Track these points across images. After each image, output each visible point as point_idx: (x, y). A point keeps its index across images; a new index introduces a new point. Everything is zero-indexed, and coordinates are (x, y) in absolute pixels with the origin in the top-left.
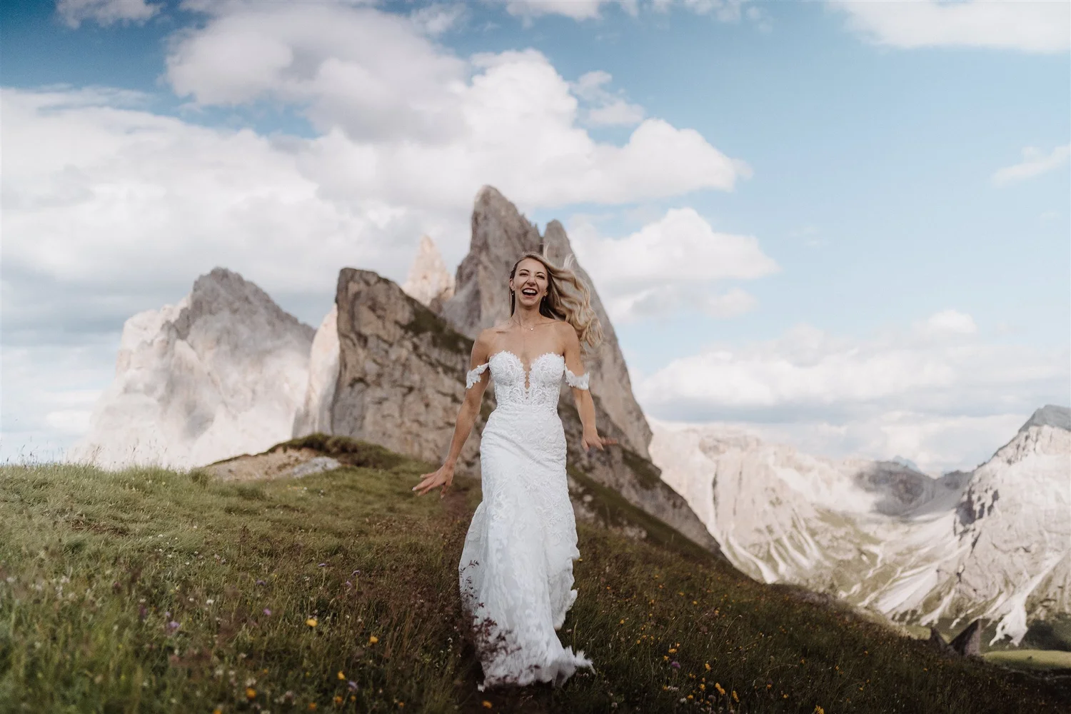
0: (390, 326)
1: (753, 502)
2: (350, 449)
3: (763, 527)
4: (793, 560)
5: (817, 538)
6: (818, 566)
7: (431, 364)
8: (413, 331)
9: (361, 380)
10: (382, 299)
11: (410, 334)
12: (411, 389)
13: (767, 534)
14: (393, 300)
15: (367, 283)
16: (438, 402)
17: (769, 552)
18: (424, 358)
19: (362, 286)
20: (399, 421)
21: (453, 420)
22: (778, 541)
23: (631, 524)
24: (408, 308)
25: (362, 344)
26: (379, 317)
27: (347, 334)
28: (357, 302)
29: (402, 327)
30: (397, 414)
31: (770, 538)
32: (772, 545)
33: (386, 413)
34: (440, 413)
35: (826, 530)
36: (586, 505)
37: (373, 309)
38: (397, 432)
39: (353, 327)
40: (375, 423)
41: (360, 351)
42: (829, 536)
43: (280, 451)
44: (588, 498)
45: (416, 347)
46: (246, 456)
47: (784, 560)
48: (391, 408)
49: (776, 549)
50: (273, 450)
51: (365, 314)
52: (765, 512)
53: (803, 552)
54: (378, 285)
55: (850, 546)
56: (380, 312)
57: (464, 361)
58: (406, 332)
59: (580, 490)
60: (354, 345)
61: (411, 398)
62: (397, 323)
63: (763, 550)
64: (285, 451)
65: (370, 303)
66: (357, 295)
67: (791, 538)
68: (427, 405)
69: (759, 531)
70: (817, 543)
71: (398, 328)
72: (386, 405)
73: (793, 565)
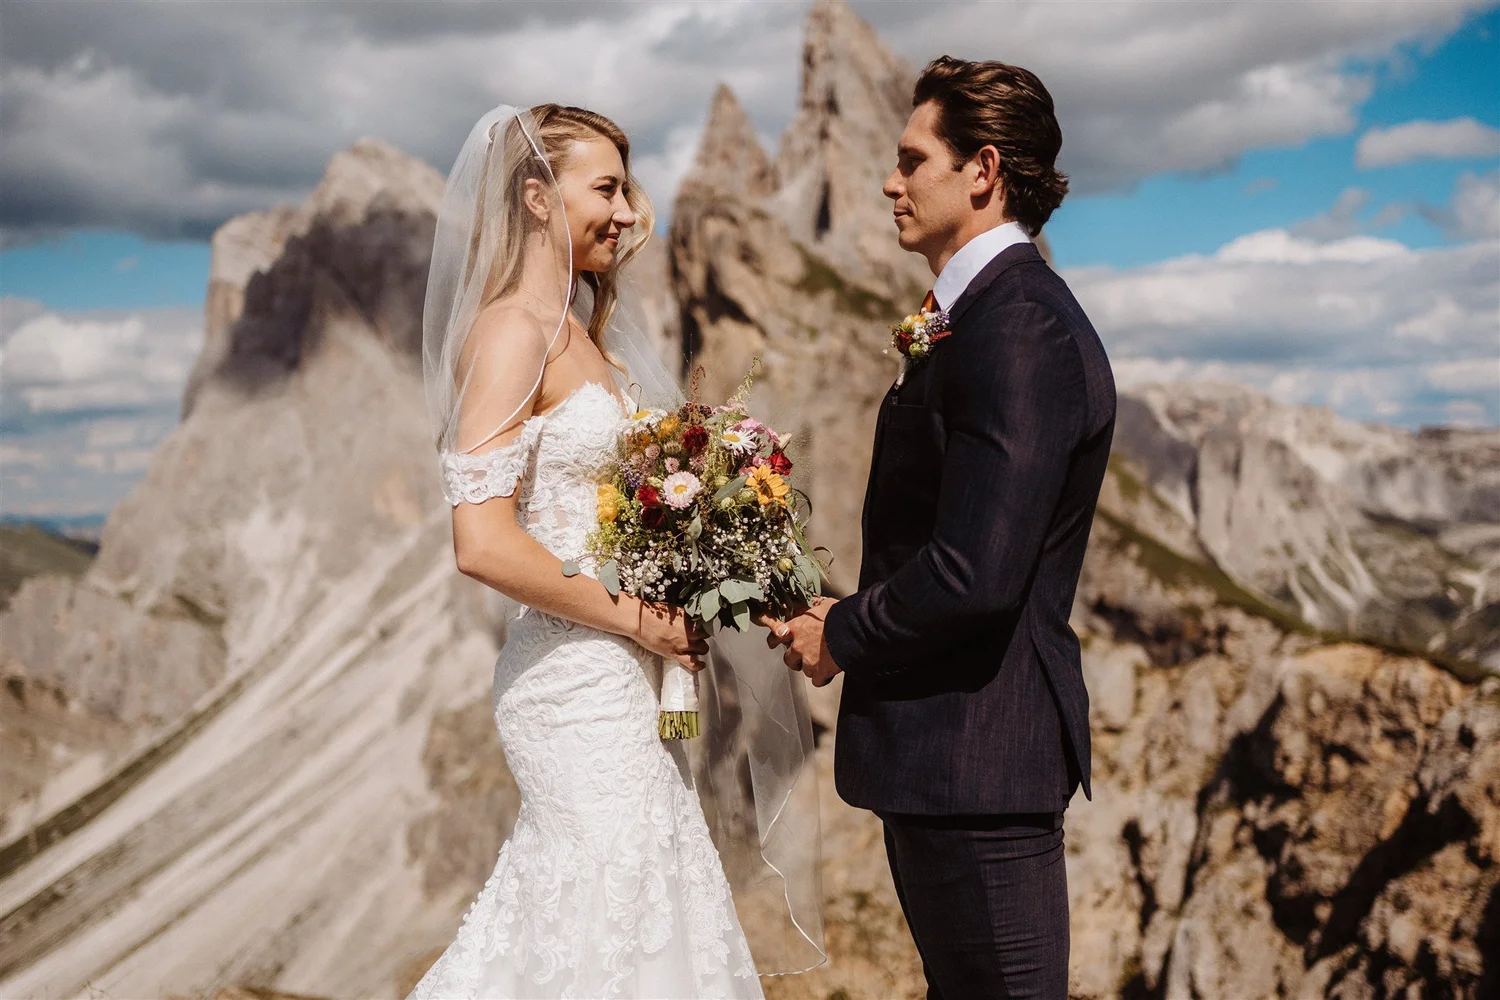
0: (775, 287)
1: (1261, 504)
3: (1276, 543)
4: (1327, 598)
5: (1371, 560)
6: (1372, 606)
8: (806, 290)
10: (758, 243)
11: (804, 295)
13: (1284, 557)
15: (733, 220)
17: (1286, 586)
19: (728, 225)
22: (1304, 569)
24: (796, 257)
26: (758, 272)
29: (790, 285)
31: (1288, 564)
32: (1293, 573)
35: (1386, 549)
36: (1133, 560)
37: (745, 259)
41: (725, 326)
42: (1390, 558)
44: (1135, 550)
47: (1313, 599)
49: (1299, 580)
51: (733, 267)
52: (1280, 523)
53: (1347, 585)
54: (751, 222)
55: (1427, 574)
56: (756, 264)
58: (797, 294)
59: (1115, 536)
62: (781, 279)
63: (1275, 584)
65: (740, 251)
66: (719, 239)
67: (1325, 562)
69: (1270, 552)
70: (1371, 571)
71: (785, 287)
73: (1330, 606)
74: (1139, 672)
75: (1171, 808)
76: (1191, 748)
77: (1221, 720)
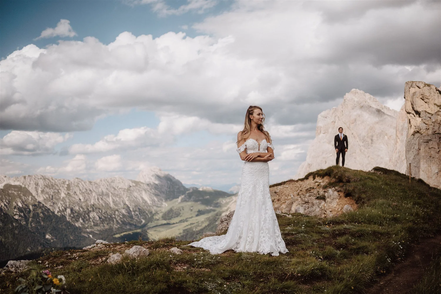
2: (344, 180)
9: (418, 132)
10: (427, 94)
14: (433, 93)
20: (438, 150)
25: (418, 115)
27: (410, 111)
28: (415, 96)
29: (438, 106)
30: (437, 147)
33: (430, 147)
38: (437, 155)
39: (413, 109)
40: (426, 151)
41: (417, 119)
43: (311, 178)
46: (291, 181)
48: (433, 144)
50: (307, 177)
54: (424, 88)
60: (414, 116)
62: (435, 104)
64: (314, 178)
65: (421, 97)
66: (414, 94)
71: (436, 106)
72: (431, 143)
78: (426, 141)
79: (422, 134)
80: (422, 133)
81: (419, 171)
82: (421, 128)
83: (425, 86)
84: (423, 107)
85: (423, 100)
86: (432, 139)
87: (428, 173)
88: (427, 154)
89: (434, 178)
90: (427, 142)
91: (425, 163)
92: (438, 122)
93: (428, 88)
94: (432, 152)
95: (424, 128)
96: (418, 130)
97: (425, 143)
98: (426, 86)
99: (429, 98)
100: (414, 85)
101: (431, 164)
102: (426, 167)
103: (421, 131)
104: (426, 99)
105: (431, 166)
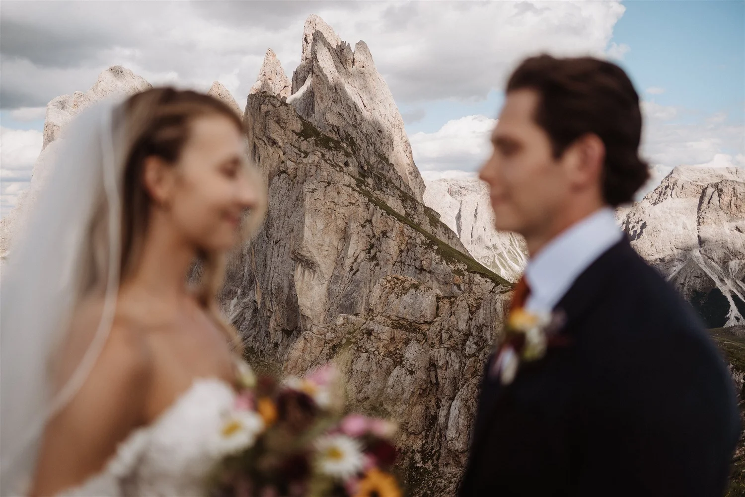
0: (289, 134)
1: (485, 229)
3: (490, 245)
4: (510, 267)
7: (332, 165)
8: (303, 136)
9: (284, 172)
10: (284, 116)
11: (302, 138)
12: (329, 184)
13: (493, 250)
14: (290, 117)
15: (274, 106)
16: (345, 191)
17: (494, 262)
18: (328, 161)
19: (270, 107)
20: (324, 203)
21: (353, 201)
22: (500, 255)
23: (459, 262)
24: (299, 122)
25: (271, 144)
26: (282, 127)
27: (261, 137)
28: (268, 117)
29: (297, 134)
30: (322, 198)
31: (495, 253)
32: (496, 257)
33: (316, 198)
34: (346, 197)
36: (435, 251)
37: (278, 122)
38: (323, 209)
39: (265, 133)
40: (311, 204)
41: (270, 148)
44: (436, 247)
45: (323, 155)
47: (505, 268)
48: (319, 194)
49: (499, 259)
51: (273, 126)
52: (492, 235)
53: (517, 262)
54: (281, 107)
56: (282, 125)
57: (333, 154)
58: (299, 137)
59: (428, 241)
60: (265, 144)
61: (329, 189)
62: (293, 131)
63: (490, 261)
65: (276, 119)
66: (267, 113)
67: (509, 252)
68: (338, 193)
69: (488, 248)
71: (294, 134)
72: (316, 193)
73: (509, 269)
74: (438, 298)
75: (450, 355)
76: (457, 330)
77: (471, 319)
78: (311, 190)
79: (289, 175)
80: (290, 173)
81: (303, 228)
82: (289, 167)
83: (281, 105)
84: (278, 133)
85: (278, 123)
86: (317, 189)
87: (312, 230)
88: (312, 207)
89: (318, 236)
90: (313, 192)
91: (311, 218)
92: (316, 164)
93: (286, 108)
94: (318, 205)
95: (291, 167)
96: (284, 169)
97: (310, 193)
98: (283, 105)
99: (286, 121)
100: (267, 101)
101: (316, 218)
102: (311, 222)
103: (288, 170)
104: (282, 124)
105: (317, 222)
